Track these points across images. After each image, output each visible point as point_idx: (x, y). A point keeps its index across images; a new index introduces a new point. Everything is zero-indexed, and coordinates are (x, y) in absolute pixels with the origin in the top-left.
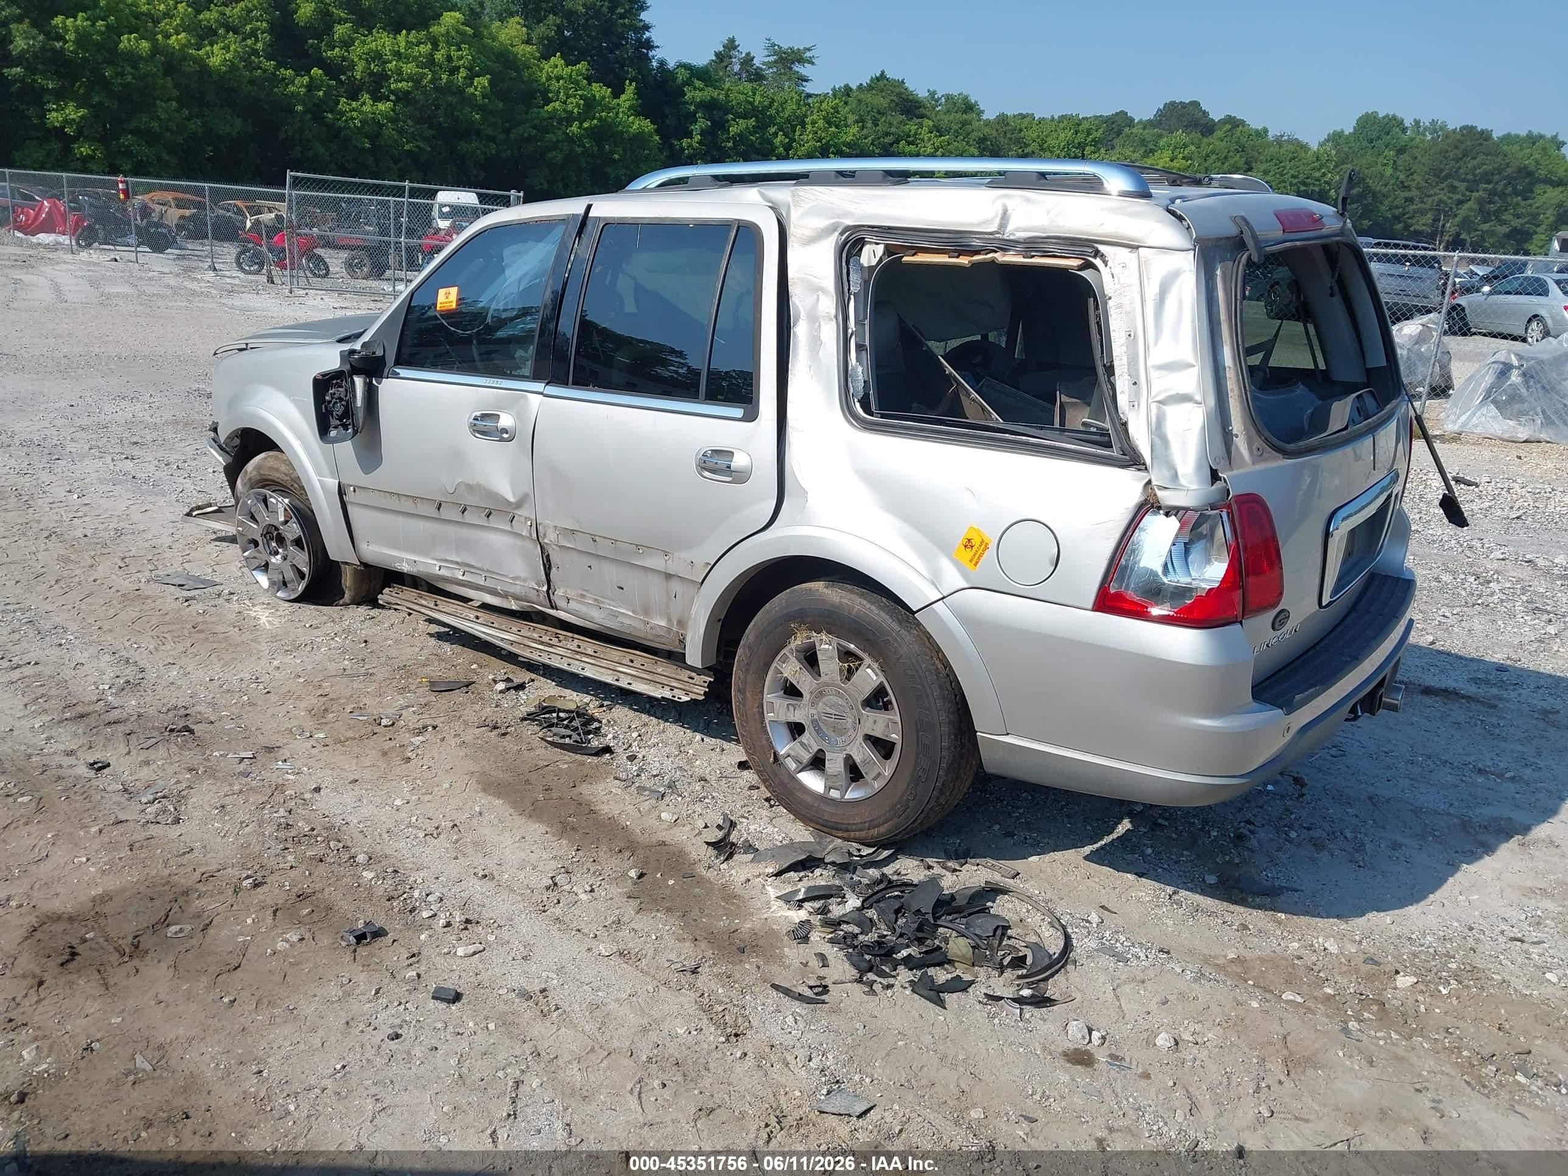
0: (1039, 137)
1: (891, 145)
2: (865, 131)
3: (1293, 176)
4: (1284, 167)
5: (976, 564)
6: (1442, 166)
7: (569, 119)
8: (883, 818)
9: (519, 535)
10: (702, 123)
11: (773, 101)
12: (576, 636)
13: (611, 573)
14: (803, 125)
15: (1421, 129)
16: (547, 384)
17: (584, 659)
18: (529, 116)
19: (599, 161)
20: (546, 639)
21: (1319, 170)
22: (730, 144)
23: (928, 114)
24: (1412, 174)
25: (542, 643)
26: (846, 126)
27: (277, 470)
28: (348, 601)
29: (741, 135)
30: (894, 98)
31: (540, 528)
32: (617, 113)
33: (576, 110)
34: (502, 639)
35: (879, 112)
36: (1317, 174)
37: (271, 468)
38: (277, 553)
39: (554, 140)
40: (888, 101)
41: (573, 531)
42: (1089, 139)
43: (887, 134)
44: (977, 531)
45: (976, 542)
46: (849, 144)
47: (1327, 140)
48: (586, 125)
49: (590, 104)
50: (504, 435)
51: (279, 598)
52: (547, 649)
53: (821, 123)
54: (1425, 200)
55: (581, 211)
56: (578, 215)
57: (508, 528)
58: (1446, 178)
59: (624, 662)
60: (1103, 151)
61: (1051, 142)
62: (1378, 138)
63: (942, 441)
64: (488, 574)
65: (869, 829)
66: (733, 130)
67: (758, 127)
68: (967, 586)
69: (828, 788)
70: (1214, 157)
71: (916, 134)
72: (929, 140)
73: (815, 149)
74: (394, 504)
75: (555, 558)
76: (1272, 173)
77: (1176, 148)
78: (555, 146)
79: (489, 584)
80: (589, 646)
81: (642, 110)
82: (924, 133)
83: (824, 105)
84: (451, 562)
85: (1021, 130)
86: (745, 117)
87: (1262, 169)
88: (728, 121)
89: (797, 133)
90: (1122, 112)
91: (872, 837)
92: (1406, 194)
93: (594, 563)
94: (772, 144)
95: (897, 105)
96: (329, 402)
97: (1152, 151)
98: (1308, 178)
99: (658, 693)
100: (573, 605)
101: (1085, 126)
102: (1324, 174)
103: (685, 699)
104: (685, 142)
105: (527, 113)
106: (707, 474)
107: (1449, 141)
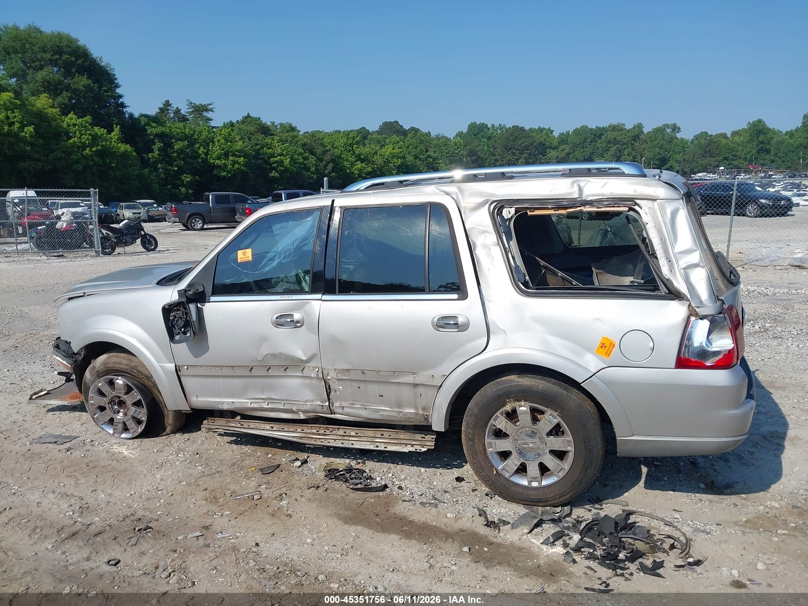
0: (331, 142)
1: (260, 149)
2: (245, 144)
3: (447, 153)
4: (442, 149)
5: (609, 355)
6: (508, 144)
7: (84, 146)
8: (568, 491)
9: (311, 378)
10: (158, 145)
11: (195, 131)
12: (341, 427)
13: (374, 389)
14: (213, 142)
15: (495, 128)
16: (323, 294)
17: (351, 439)
18: (59, 146)
19: (103, 168)
20: (322, 432)
21: (457, 149)
22: (175, 155)
23: (275, 133)
24: (496, 148)
25: (319, 435)
26: (236, 141)
27: (120, 363)
28: (169, 433)
29: (180, 149)
30: (257, 127)
31: (325, 371)
32: (111, 142)
33: (87, 142)
34: (294, 437)
35: (250, 134)
36: (457, 151)
37: (116, 363)
38: (119, 412)
39: (76, 158)
40: (254, 128)
41: (348, 370)
42: (355, 142)
43: (257, 144)
44: (607, 339)
45: (608, 344)
46: (238, 150)
47: (457, 136)
48: (94, 149)
49: (95, 138)
50: (296, 324)
51: (123, 438)
52: (324, 437)
53: (222, 141)
54: (503, 160)
55: (329, 203)
56: (328, 206)
57: (300, 374)
58: (510, 149)
59: (377, 436)
60: (361, 146)
61: (337, 144)
62: (478, 133)
63: (575, 297)
64: (285, 402)
65: (560, 498)
66: (176, 147)
67: (189, 145)
68: (606, 366)
69: (530, 482)
70: (411, 147)
71: (271, 143)
72: (279, 146)
73: (221, 154)
74: (218, 372)
75: (334, 385)
76: (437, 152)
77: (394, 143)
78: (77, 162)
79: (287, 407)
80: (352, 432)
81: (125, 139)
82: (275, 143)
83: (223, 132)
84: (259, 399)
85: (322, 139)
86: (181, 140)
87: (433, 151)
88: (173, 143)
89: (211, 146)
90: (363, 127)
91: (561, 502)
92: (495, 158)
93: (362, 385)
94: (197, 153)
95: (258, 130)
96: (173, 320)
97: (383, 145)
98: (453, 153)
99: (406, 449)
100: (346, 410)
101: (351, 135)
102: (460, 151)
103: (424, 450)
104: (150, 155)
105: (57, 144)
106: (441, 329)
107: (509, 133)
